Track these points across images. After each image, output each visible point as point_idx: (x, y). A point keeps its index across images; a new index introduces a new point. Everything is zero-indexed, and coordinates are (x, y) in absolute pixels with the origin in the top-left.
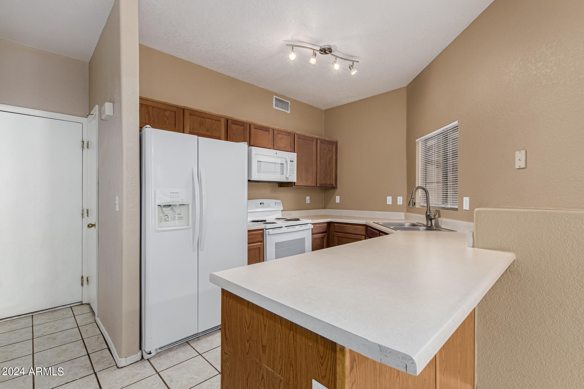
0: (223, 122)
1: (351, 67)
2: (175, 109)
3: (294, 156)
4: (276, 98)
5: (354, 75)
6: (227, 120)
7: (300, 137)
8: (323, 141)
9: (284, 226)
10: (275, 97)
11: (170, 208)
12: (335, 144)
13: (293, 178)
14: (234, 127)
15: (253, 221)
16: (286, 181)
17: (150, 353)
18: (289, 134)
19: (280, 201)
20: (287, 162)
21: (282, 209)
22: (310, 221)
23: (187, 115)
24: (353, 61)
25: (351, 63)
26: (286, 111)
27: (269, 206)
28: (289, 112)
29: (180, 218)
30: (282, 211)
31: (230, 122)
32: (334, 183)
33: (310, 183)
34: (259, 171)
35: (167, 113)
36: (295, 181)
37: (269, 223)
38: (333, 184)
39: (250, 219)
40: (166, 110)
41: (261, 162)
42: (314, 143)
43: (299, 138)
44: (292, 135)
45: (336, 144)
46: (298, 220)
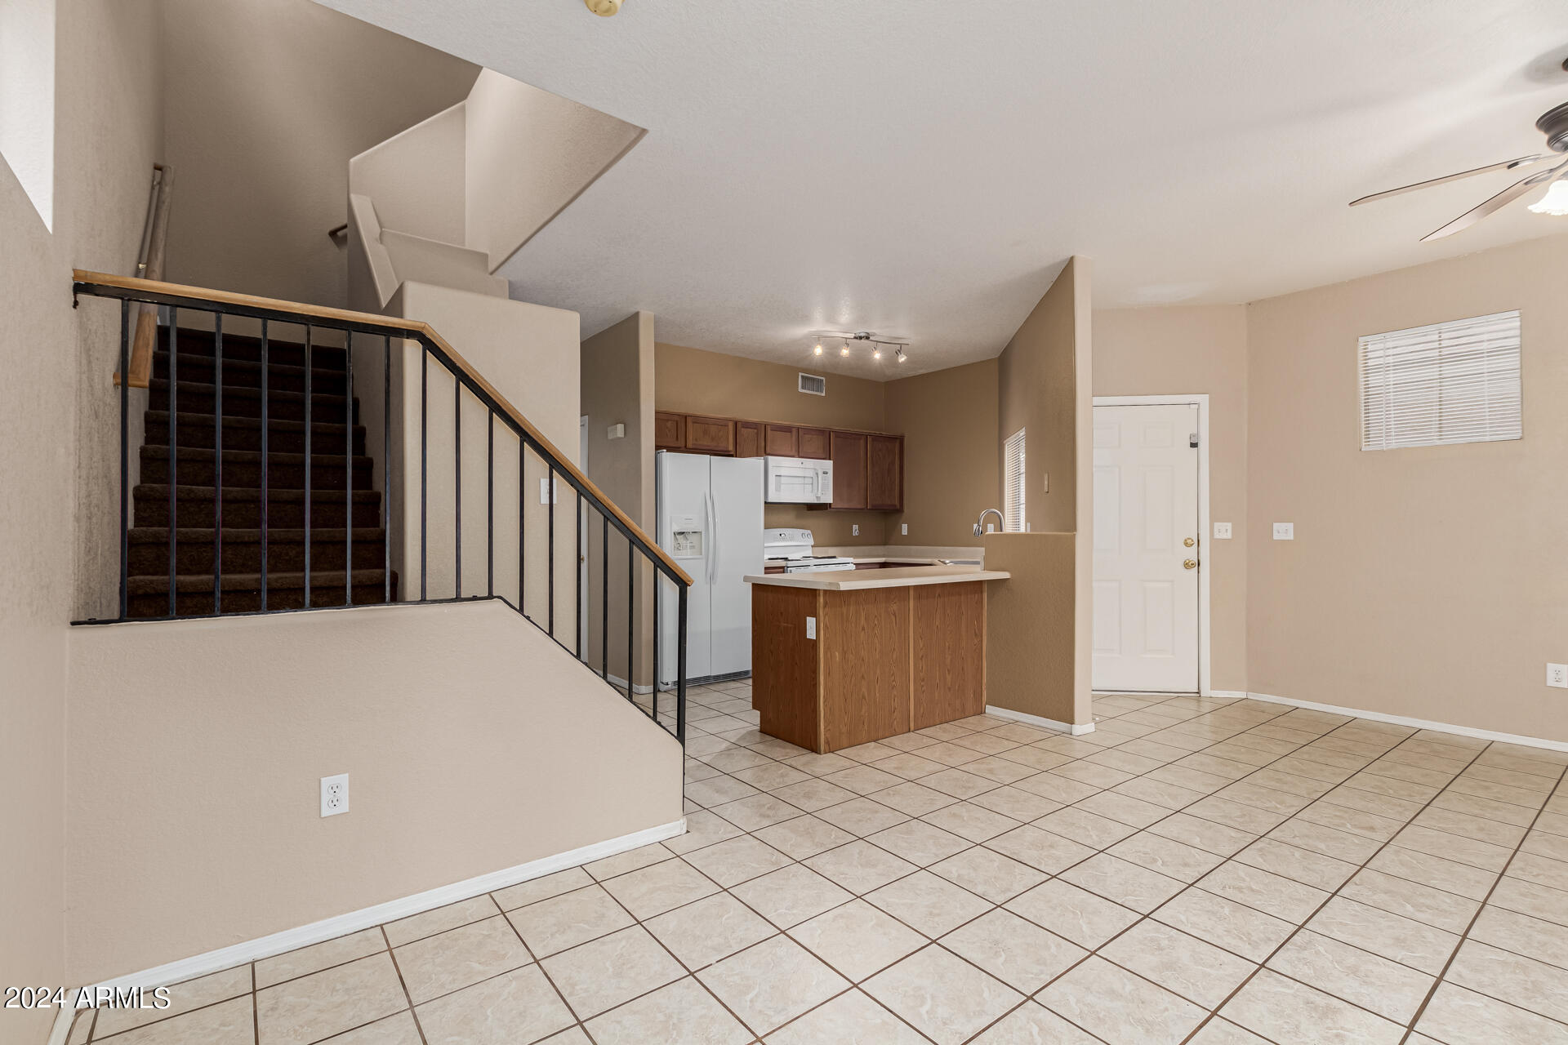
0: (731, 426)
1: (898, 352)
2: (676, 418)
3: (828, 465)
4: (802, 377)
5: (903, 362)
6: (736, 423)
7: (838, 434)
8: (877, 438)
9: (812, 564)
10: (800, 374)
11: (682, 536)
12: (898, 441)
13: (828, 498)
14: (744, 432)
15: (770, 559)
16: (816, 502)
17: (667, 684)
18: (821, 432)
19: (809, 532)
20: (817, 474)
21: (813, 544)
22: (851, 560)
23: (690, 424)
24: (901, 344)
25: (898, 347)
26: (819, 394)
27: (792, 539)
28: (823, 394)
29: (692, 547)
30: (812, 546)
31: (739, 425)
32: (897, 503)
33: (856, 504)
34: (778, 489)
35: (669, 424)
36: (831, 502)
37: (792, 560)
38: (895, 506)
39: (767, 557)
40: (668, 420)
41: (780, 476)
42: (862, 442)
43: (836, 437)
44: (825, 433)
45: (900, 440)
46: (834, 557)
